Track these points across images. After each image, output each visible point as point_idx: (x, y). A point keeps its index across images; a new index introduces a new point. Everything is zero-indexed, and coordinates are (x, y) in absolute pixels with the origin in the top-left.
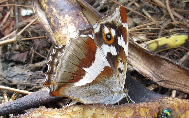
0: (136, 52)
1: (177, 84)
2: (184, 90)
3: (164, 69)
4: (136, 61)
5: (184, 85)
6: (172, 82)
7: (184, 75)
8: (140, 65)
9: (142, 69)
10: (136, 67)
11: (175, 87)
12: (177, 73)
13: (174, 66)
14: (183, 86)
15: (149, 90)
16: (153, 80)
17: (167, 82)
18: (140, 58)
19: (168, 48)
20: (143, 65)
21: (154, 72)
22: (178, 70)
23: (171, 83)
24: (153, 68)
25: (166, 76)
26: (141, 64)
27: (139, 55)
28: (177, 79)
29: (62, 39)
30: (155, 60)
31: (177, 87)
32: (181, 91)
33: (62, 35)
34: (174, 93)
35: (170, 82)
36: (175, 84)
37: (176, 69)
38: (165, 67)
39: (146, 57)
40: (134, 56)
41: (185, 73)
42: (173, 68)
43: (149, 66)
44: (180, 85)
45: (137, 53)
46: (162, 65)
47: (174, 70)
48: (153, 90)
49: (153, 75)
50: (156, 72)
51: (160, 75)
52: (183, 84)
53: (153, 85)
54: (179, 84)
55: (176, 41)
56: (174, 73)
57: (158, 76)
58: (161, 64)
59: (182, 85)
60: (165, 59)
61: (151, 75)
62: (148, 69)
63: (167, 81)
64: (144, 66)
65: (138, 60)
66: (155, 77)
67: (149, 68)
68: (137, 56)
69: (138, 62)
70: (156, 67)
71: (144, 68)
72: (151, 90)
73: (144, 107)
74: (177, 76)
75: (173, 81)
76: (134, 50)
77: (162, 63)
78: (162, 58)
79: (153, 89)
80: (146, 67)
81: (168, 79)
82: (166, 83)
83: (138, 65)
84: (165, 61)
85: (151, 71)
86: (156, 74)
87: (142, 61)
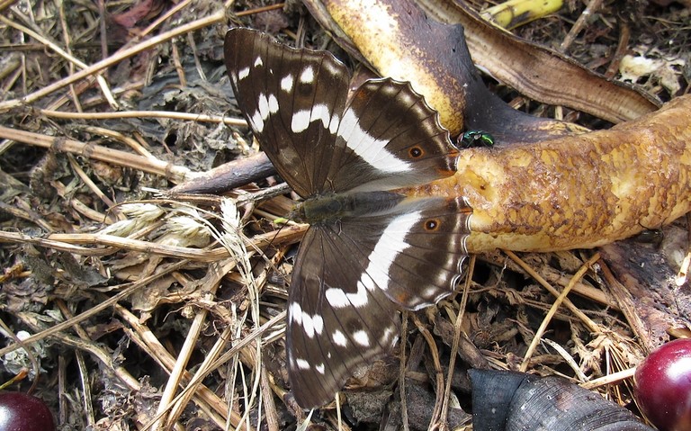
0: (482, 34)
1: (564, 96)
2: (576, 105)
3: (543, 68)
4: (482, 53)
5: (576, 97)
6: (555, 92)
7: (577, 78)
8: (491, 60)
9: (495, 69)
10: (483, 64)
11: (560, 100)
12: (565, 74)
13: (561, 62)
14: (574, 99)
15: (513, 109)
16: (520, 90)
17: (546, 92)
18: (489, 47)
19: (531, 20)
20: (496, 60)
21: (520, 74)
22: (568, 69)
23: (553, 94)
24: (518, 66)
25: (546, 82)
26: (494, 58)
27: (488, 41)
28: (563, 86)
29: (349, 19)
30: (522, 51)
31: (564, 101)
32: (571, 108)
33: (349, 11)
34: (559, 111)
35: (552, 91)
36: (560, 95)
37: (564, 68)
38: (543, 64)
39: (503, 45)
40: (478, 44)
41: (578, 74)
42: (558, 65)
43: (510, 63)
44: (569, 97)
45: (485, 37)
46: (538, 61)
47: (561, 70)
48: (519, 109)
49: (518, 79)
50: (524, 75)
51: (533, 81)
52: (574, 93)
53: (519, 98)
54: (568, 94)
55: (546, 4)
56: (560, 75)
57: (528, 81)
58: (535, 58)
59: (572, 96)
60: (544, 50)
61: (514, 80)
62: (507, 68)
63: (546, 90)
64: (500, 62)
65: (486, 51)
66: (522, 82)
67: (510, 67)
68: (483, 43)
69: (486, 54)
70: (525, 64)
71: (500, 66)
72: (516, 108)
73: (548, 149)
74: (564, 80)
75: (556, 89)
76: (477, 30)
77: (538, 57)
78: (538, 49)
79: (519, 106)
80: (503, 65)
81: (549, 87)
82: (545, 95)
83: (487, 60)
84: (544, 54)
85: (514, 72)
86: (525, 78)
87: (495, 53)
